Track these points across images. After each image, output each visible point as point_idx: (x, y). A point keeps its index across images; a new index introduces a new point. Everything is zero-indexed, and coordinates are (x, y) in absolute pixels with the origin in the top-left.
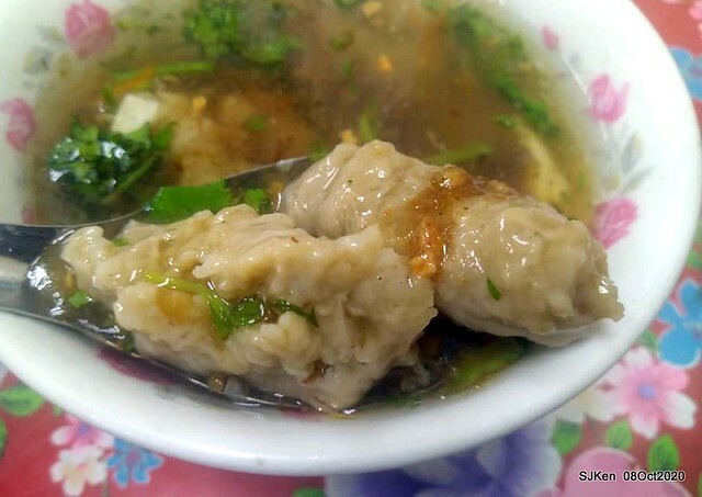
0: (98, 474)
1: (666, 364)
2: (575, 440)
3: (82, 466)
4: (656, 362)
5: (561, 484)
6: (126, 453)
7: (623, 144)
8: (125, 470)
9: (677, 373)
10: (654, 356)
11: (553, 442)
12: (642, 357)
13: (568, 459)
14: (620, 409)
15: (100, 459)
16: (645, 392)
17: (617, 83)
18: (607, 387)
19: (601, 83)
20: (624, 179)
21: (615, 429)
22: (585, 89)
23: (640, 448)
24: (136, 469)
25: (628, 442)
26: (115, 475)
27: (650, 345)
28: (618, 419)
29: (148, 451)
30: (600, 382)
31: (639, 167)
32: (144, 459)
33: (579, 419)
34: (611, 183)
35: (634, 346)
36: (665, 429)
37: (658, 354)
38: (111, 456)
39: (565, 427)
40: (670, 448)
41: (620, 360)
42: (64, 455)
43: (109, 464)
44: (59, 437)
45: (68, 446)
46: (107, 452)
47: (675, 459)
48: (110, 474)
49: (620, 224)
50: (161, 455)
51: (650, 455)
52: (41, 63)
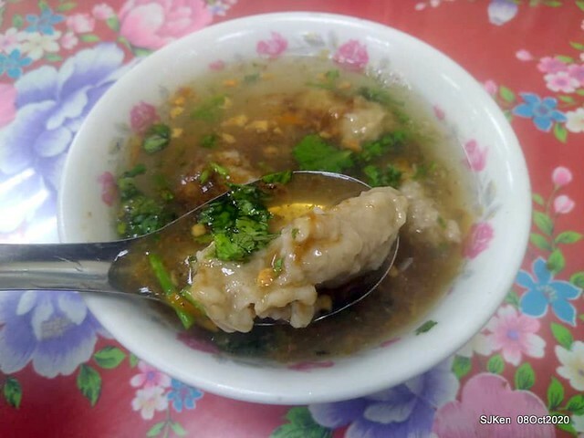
0: (163, 404)
1: (525, 315)
2: (467, 369)
3: (152, 400)
4: (519, 315)
5: (459, 398)
6: (180, 389)
7: (485, 186)
8: (180, 401)
9: (533, 321)
10: (517, 310)
11: (453, 370)
12: (510, 311)
13: (463, 381)
14: (496, 347)
15: (163, 395)
16: (511, 335)
17: (481, 146)
18: (487, 333)
19: (472, 145)
20: (486, 210)
21: (493, 360)
22: (463, 146)
23: (509, 372)
24: (186, 400)
25: (502, 368)
26: (174, 405)
27: (515, 303)
28: (495, 353)
29: (193, 388)
30: (483, 330)
31: (495, 202)
32: (191, 393)
33: (469, 355)
34: (478, 211)
35: (504, 304)
36: (526, 358)
37: (520, 309)
38: (170, 392)
39: (461, 360)
40: (529, 371)
41: (495, 314)
42: (139, 393)
43: (169, 396)
44: (135, 381)
45: (141, 387)
46: (167, 390)
47: (533, 379)
48: (170, 403)
49: (484, 240)
50: (202, 390)
51: (517, 376)
52: (117, 147)
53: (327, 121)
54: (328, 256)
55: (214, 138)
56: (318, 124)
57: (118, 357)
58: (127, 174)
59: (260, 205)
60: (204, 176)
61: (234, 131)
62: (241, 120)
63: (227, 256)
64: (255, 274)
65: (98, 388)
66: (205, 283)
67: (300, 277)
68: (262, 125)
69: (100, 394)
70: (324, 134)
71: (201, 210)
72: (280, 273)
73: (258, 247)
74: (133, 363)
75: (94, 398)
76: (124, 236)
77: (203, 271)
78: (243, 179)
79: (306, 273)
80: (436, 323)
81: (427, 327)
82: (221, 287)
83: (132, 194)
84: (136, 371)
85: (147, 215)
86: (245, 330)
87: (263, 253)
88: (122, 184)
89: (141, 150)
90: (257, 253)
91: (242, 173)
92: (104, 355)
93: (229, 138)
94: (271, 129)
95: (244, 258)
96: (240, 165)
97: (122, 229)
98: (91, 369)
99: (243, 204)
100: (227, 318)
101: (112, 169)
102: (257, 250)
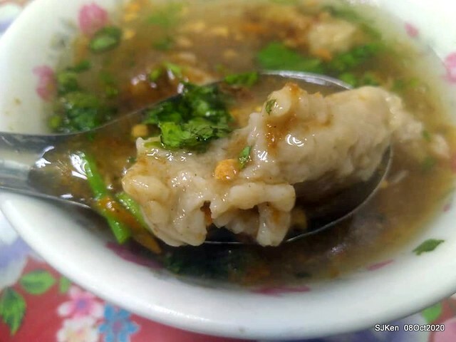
0: (92, 337)
3: (80, 332)
15: (94, 326)
19: (453, 58)
38: (101, 324)
42: (67, 323)
43: (101, 329)
44: (63, 310)
45: (70, 317)
46: (99, 321)
48: (101, 336)
52: (61, 43)
53: (291, 32)
54: (315, 141)
55: (169, 40)
56: (282, 34)
57: (47, 281)
58: (69, 69)
59: (218, 105)
60: (155, 74)
61: (191, 36)
62: (199, 27)
63: (175, 143)
64: (212, 166)
65: (21, 314)
66: (145, 173)
67: (275, 171)
68: (222, 31)
69: (22, 323)
70: (289, 42)
71: (148, 110)
72: (246, 165)
73: (218, 135)
74: (63, 289)
75: (15, 327)
76: (56, 130)
77: (144, 162)
78: (199, 79)
79: (283, 165)
80: (443, 241)
81: (431, 246)
82: (165, 180)
83: (72, 87)
84: (65, 298)
85: (86, 109)
86: (196, 241)
87: (223, 143)
88: (63, 79)
89: (89, 50)
90: (215, 142)
91: (198, 72)
92: (32, 278)
93: (184, 42)
94: (231, 36)
95: (199, 146)
96: (197, 66)
97: (55, 123)
98: (16, 294)
99: (198, 104)
100: (170, 222)
101: (52, 65)
102: (217, 138)
